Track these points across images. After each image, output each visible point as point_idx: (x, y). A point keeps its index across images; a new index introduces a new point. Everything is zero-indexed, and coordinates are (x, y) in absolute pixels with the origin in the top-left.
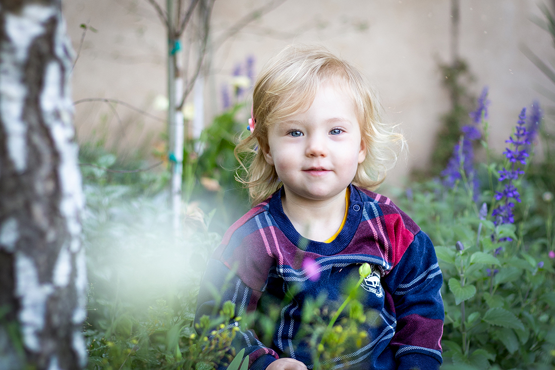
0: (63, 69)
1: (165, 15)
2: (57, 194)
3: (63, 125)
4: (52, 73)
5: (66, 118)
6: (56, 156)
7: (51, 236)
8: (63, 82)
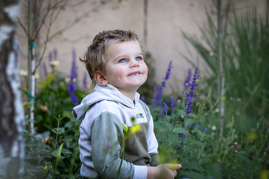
0: (16, 56)
1: (27, 32)
2: (13, 114)
3: (17, 81)
4: (12, 57)
5: (18, 78)
6: (13, 96)
7: (10, 133)
8: (16, 61)
